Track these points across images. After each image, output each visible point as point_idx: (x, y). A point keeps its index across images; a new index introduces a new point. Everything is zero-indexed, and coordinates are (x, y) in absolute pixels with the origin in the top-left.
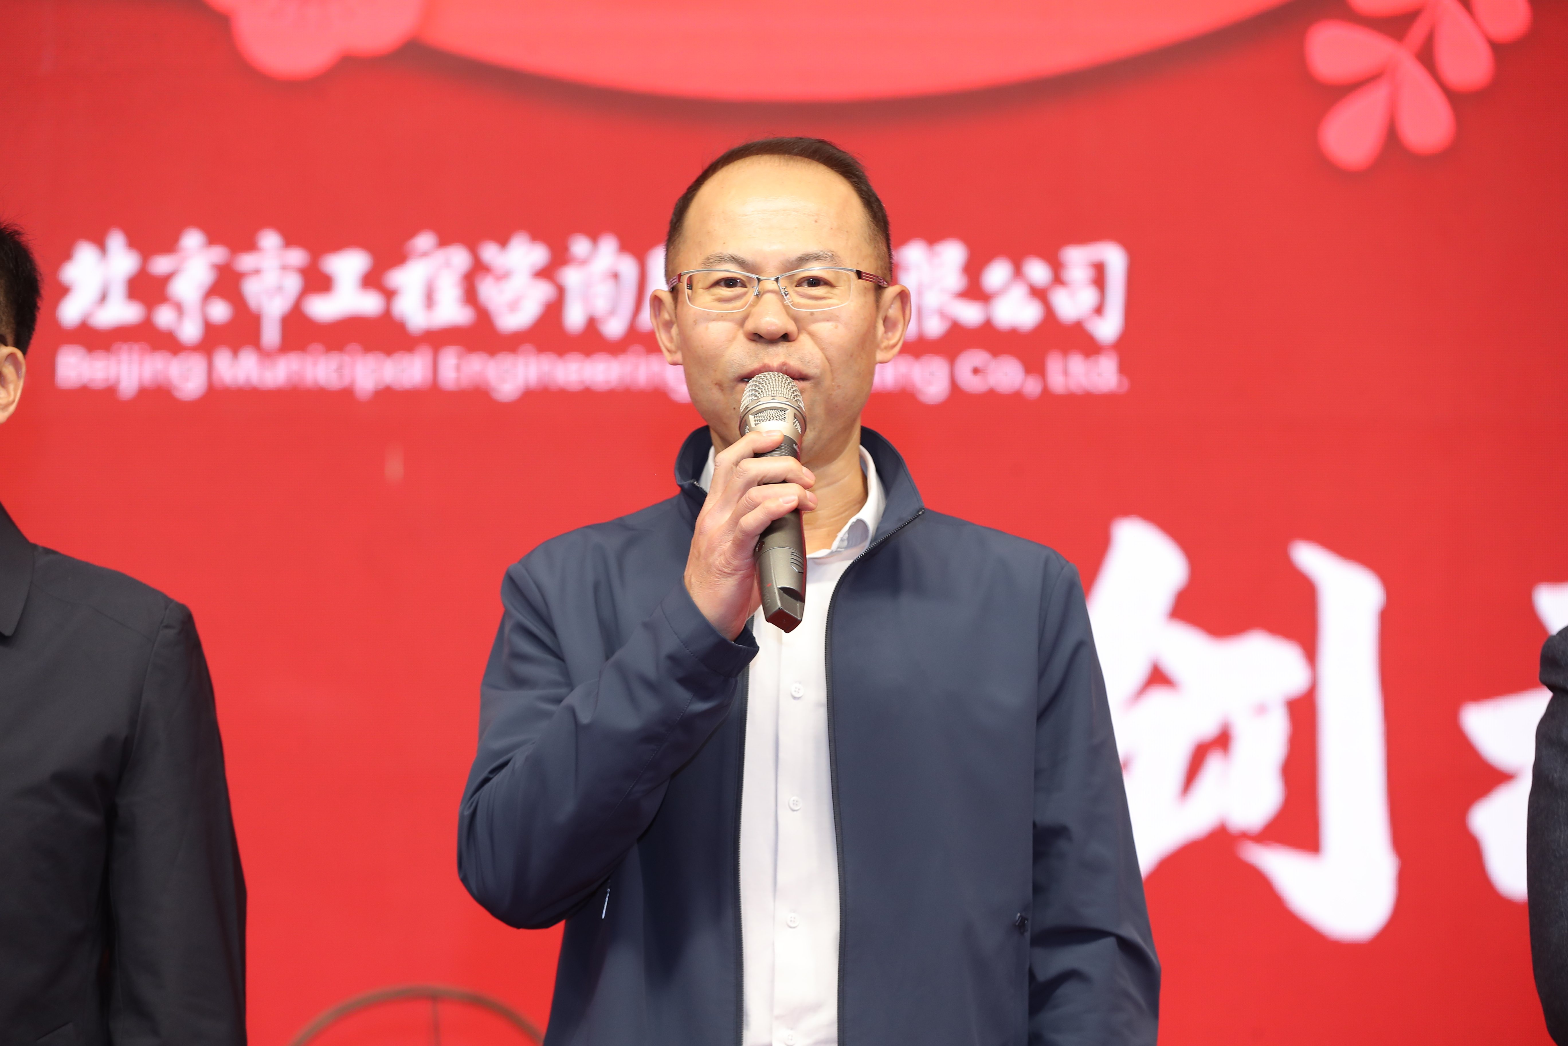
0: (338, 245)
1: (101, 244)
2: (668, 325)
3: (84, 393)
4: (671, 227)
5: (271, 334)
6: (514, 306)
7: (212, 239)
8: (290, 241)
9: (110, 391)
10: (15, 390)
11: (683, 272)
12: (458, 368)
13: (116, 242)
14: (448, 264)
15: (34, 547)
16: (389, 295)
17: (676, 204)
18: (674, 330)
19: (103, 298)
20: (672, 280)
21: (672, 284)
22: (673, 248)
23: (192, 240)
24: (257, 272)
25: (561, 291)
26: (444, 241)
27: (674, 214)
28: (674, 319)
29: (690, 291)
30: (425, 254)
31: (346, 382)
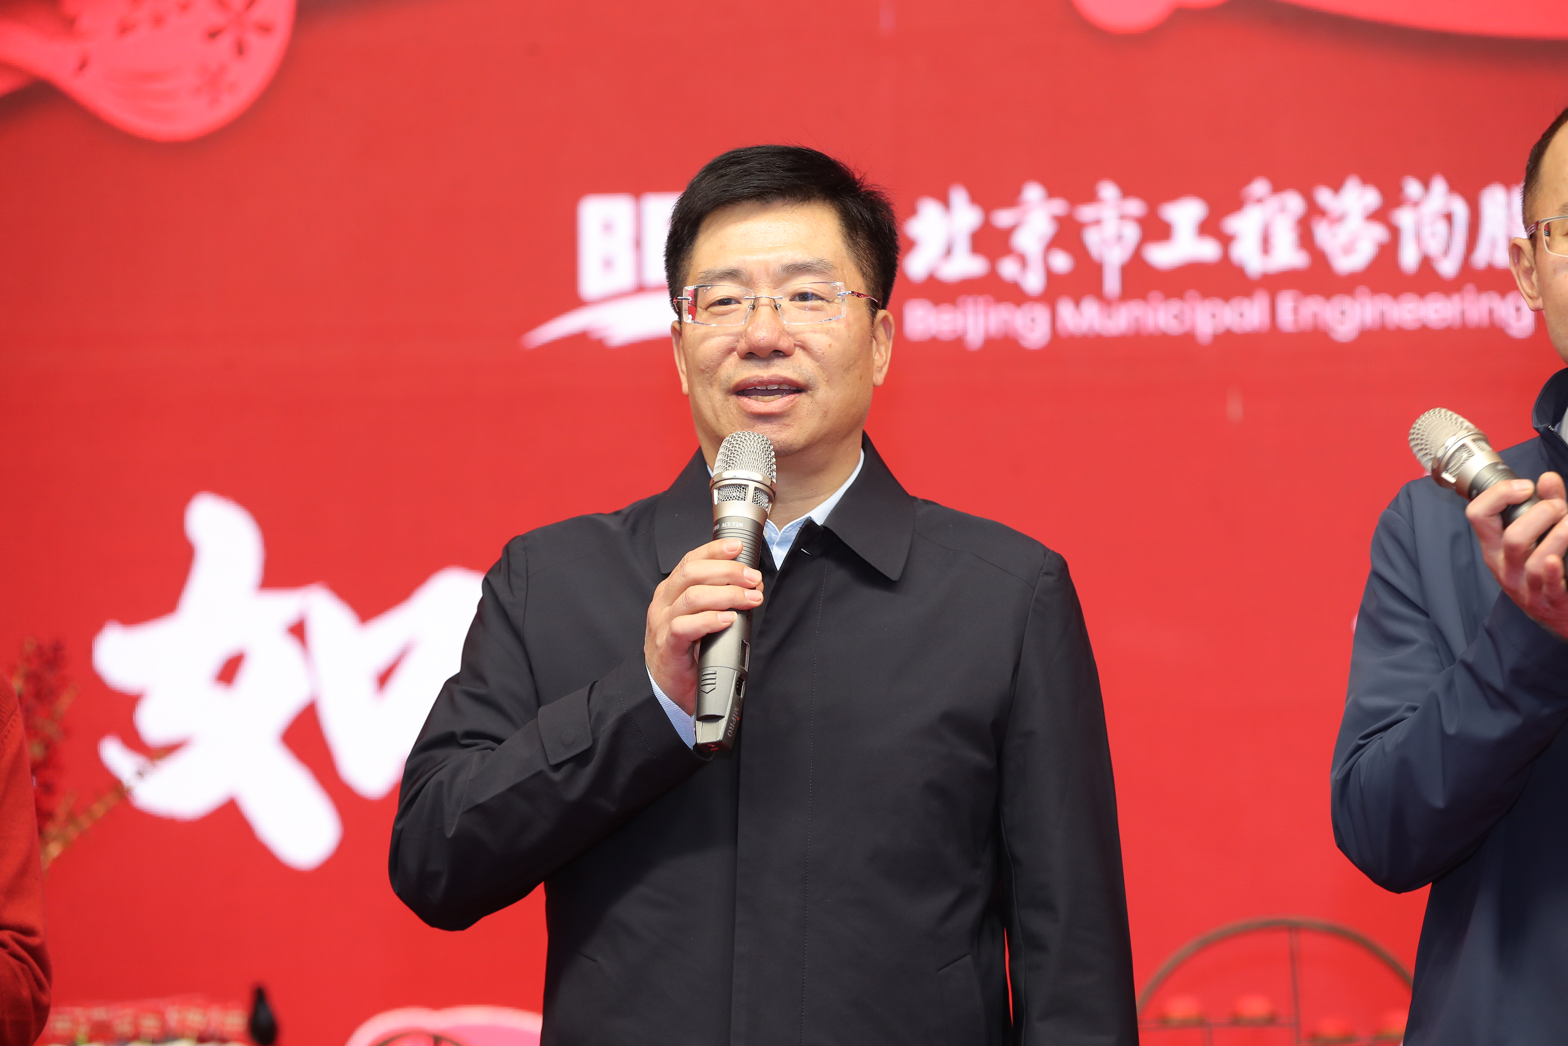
0: (1175, 194)
1: (945, 201)
2: (1528, 272)
3: (933, 344)
4: (1527, 174)
5: (1112, 283)
6: (1349, 249)
7: (1052, 192)
8: (1127, 192)
9: (958, 342)
10: (886, 352)
11: (1540, 220)
12: (1296, 311)
13: (959, 197)
14: (1283, 209)
15: (914, 499)
16: (1226, 241)
17: (1532, 152)
18: (1534, 277)
19: (948, 252)
20: (1530, 228)
21: (1530, 232)
22: (1530, 195)
23: (1033, 193)
24: (1098, 222)
25: (1395, 232)
26: (1278, 188)
27: (1530, 160)
28: (1534, 266)
29: (1548, 238)
30: (1260, 201)
31: (1187, 327)
